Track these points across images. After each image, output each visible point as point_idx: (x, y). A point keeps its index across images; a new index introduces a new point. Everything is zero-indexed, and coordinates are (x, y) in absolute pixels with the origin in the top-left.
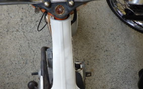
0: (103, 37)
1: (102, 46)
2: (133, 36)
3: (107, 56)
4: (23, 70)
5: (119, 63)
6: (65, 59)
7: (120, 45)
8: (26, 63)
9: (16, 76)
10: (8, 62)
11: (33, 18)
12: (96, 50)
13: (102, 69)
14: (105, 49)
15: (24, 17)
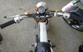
0: (62, 33)
1: (62, 37)
2: (77, 33)
3: (65, 42)
4: (28, 46)
5: (71, 46)
6: (44, 35)
7: (71, 38)
8: (29, 43)
9: (25, 48)
10: (22, 42)
11: (32, 25)
12: (59, 39)
13: (62, 48)
14: (63, 39)
15: (29, 25)
